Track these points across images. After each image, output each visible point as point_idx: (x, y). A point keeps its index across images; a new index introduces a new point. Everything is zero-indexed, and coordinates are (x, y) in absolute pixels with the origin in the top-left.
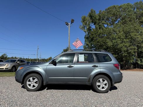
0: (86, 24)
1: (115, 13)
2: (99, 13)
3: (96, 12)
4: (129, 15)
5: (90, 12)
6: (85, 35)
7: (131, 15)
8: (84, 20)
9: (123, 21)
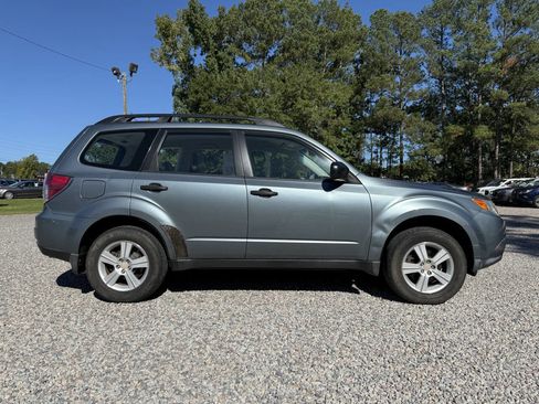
0: (174, 46)
1: (266, 26)
2: (217, 15)
3: (206, 11)
4: (301, 39)
5: (187, 7)
6: (174, 83)
7: (306, 39)
8: (165, 32)
9: (286, 55)
